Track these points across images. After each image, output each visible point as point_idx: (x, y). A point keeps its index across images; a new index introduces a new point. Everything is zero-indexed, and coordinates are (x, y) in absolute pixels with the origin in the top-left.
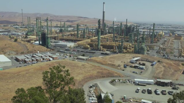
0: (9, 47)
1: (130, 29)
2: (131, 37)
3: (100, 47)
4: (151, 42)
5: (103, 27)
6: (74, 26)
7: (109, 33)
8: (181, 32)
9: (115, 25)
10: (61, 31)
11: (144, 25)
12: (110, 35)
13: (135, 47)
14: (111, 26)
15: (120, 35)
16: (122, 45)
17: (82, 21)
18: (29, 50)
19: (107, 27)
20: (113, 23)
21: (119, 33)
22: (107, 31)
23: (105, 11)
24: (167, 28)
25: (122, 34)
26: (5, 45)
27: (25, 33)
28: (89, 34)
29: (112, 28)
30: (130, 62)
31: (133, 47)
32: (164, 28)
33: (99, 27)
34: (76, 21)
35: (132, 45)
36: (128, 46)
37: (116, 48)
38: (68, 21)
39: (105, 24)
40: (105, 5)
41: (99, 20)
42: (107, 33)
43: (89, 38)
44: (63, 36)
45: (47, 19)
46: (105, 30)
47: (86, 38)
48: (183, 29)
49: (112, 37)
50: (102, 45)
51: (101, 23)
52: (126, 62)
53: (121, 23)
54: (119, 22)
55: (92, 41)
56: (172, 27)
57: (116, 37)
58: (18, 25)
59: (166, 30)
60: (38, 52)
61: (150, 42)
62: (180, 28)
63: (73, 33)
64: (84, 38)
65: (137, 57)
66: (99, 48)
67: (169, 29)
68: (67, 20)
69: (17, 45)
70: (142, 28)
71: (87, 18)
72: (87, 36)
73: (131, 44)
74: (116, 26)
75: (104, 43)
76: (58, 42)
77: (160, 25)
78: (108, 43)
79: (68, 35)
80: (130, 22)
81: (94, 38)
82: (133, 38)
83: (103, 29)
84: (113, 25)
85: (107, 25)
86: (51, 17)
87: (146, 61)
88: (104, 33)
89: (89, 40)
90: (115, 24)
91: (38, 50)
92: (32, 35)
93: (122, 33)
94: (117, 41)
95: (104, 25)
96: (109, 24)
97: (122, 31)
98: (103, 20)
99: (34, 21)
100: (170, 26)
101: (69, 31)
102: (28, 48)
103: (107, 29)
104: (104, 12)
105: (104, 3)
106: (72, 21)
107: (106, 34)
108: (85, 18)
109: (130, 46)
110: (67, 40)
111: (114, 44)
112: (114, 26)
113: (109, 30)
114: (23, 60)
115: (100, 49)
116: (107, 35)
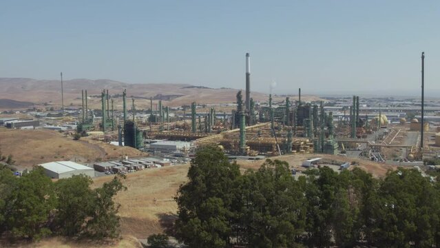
0: (68, 150)
1: (308, 111)
2: (308, 126)
3: (244, 147)
4: (352, 136)
5: (247, 107)
6: (176, 108)
7: (262, 120)
8: (433, 114)
9: (274, 104)
10: (152, 120)
11: (346, 101)
12: (264, 124)
13: (315, 145)
14: (264, 106)
15: (286, 124)
16: (289, 141)
17: (193, 96)
18: (109, 154)
19: (256, 109)
20: (270, 99)
21: (284, 120)
22: (258, 116)
23: (249, 72)
24: (399, 106)
25: (289, 122)
26: (60, 147)
27: (74, 127)
28: (218, 125)
29: (269, 109)
30: (303, 166)
31: (311, 146)
32: (394, 106)
33: (240, 107)
34: (178, 96)
35: (311, 142)
36: (302, 143)
37: (277, 148)
38: (160, 97)
39: (251, 101)
40: (249, 58)
41: (240, 93)
42: (257, 121)
43: (219, 133)
44: (161, 129)
45: (124, 95)
46: (253, 114)
47: (213, 132)
48: (438, 108)
49: (270, 128)
50: (248, 144)
51: (242, 99)
52: (295, 166)
53: (287, 99)
54: (283, 96)
55: (226, 136)
56: (413, 104)
57: (276, 128)
58: (39, 111)
59: (397, 111)
60: (127, 157)
61: (349, 136)
62: (433, 106)
63: (181, 123)
64: (207, 132)
65: (315, 157)
66: (242, 149)
67: (405, 108)
68: (156, 95)
69: (82, 146)
70: (340, 110)
71: (204, 88)
72: (213, 129)
73: (308, 140)
74: (276, 107)
75: (252, 140)
76: (154, 142)
77: (387, 100)
78: (262, 139)
79: (172, 129)
80: (312, 95)
81: (230, 131)
82: (313, 128)
83: (248, 113)
84: (270, 103)
85: (256, 103)
86: (114, 88)
87: (332, 164)
88: (251, 121)
89: (220, 136)
90: (274, 100)
91: (126, 155)
92: (93, 131)
93: (291, 120)
94: (279, 136)
95: (250, 103)
96: (260, 102)
97: (291, 116)
98: (248, 92)
99: (75, 99)
100: (411, 100)
101: (171, 120)
102: (106, 151)
103: (256, 112)
104: (248, 75)
105: (247, 55)
106: (168, 98)
107: (254, 123)
108: (200, 87)
109: (305, 143)
110: (171, 138)
111: (273, 140)
112: (273, 106)
113: (261, 115)
114: (109, 169)
115: (244, 151)
116: (256, 125)
